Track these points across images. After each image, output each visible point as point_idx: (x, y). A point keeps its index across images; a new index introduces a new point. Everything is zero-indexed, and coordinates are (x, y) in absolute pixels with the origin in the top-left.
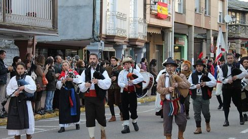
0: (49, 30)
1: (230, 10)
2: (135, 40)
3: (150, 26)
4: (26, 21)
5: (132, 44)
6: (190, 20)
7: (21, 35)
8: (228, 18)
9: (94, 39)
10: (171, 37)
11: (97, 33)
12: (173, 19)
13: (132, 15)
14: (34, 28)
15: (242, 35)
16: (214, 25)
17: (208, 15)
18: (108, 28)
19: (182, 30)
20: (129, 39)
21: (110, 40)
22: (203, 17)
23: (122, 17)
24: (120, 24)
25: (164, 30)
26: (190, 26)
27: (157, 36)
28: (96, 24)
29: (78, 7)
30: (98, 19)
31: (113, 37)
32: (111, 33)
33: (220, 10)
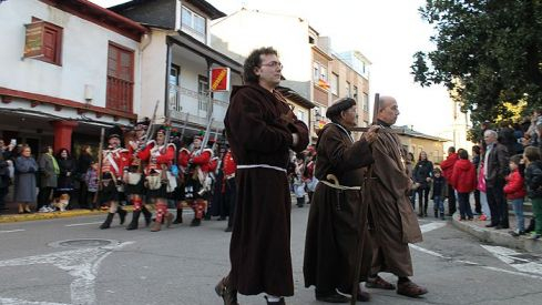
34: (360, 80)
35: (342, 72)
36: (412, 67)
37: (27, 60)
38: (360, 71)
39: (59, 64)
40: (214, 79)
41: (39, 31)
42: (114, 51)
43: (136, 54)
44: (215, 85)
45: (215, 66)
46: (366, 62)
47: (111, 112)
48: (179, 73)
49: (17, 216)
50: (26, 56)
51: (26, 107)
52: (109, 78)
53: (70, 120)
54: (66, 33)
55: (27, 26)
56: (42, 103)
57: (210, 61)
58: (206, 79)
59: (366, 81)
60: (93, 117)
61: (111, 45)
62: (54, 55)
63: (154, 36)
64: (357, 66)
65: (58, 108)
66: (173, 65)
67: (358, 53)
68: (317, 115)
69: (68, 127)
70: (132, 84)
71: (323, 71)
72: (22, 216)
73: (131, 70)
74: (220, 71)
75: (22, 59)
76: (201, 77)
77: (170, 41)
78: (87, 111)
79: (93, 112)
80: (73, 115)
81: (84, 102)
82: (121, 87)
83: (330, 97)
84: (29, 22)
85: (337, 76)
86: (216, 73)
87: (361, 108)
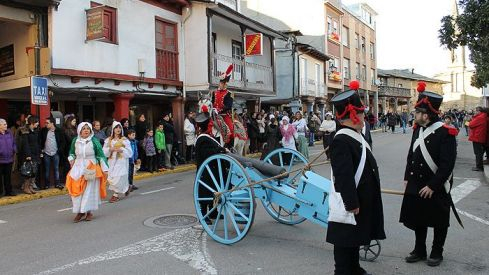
1: (379, 76)
2: (321, 98)
3: (329, 89)
5: (318, 100)
7: (251, 97)
8: (378, 82)
9: (294, 99)
11: (296, 94)
12: (343, 83)
15: (387, 94)
16: (369, 87)
17: (365, 80)
18: (303, 92)
20: (317, 98)
21: (305, 99)
23: (312, 82)
24: (312, 88)
28: (296, 87)
29: (282, 77)
30: (296, 84)
31: (307, 97)
32: (304, 94)
33: (372, 75)
34: (368, 30)
35: (352, 24)
36: (441, 31)
37: (89, 42)
38: (367, 22)
39: (116, 43)
40: (248, 44)
41: (99, 15)
42: (160, 25)
43: (179, 25)
44: (250, 50)
45: (248, 32)
46: (372, 13)
47: (160, 81)
48: (215, 40)
50: (88, 39)
51: (91, 84)
52: (157, 50)
53: (128, 92)
54: (120, 13)
55: (87, 11)
56: (104, 80)
57: (243, 27)
58: (241, 44)
59: (373, 32)
60: (146, 88)
61: (157, 19)
62: (111, 36)
63: (194, 9)
64: (365, 17)
65: (117, 82)
67: (365, 5)
68: (332, 66)
69: (126, 98)
70: (176, 54)
71: (335, 25)
73: (175, 41)
74: (254, 36)
75: (86, 42)
76: (234, 42)
77: (210, 13)
78: (141, 83)
79: (146, 83)
80: (129, 88)
81: (138, 75)
82: (168, 59)
83: (342, 48)
84: (89, 7)
85: (348, 28)
86: (250, 39)
87: (368, 57)
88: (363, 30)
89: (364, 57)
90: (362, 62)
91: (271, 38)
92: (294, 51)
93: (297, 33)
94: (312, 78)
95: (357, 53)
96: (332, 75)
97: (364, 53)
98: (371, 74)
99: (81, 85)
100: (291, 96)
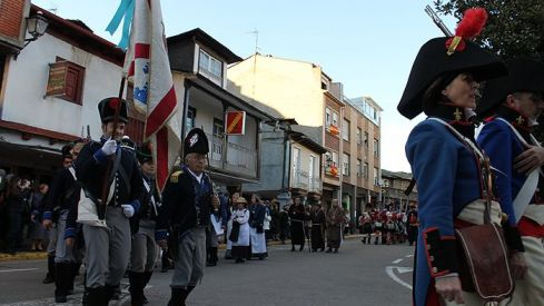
0: (254, 178)
1: (383, 177)
2: (314, 193)
3: (325, 184)
4: (237, 171)
5: (311, 196)
6: (353, 181)
7: (232, 181)
8: (381, 182)
9: (283, 191)
10: (340, 192)
11: (286, 186)
12: (341, 179)
13: (311, 175)
14: (243, 177)
15: (391, 196)
16: (371, 187)
17: (367, 179)
18: (294, 184)
19: (347, 187)
20: (310, 193)
21: (295, 192)
22: (363, 180)
23: (305, 175)
24: (303, 180)
25: (335, 188)
26: (353, 186)
27: (329, 192)
28: (286, 178)
29: (272, 166)
30: (287, 174)
31: (298, 189)
32: (296, 186)
34: (371, 126)
35: (354, 118)
37: (49, 98)
38: (371, 117)
39: (80, 103)
40: (229, 122)
41: (62, 70)
44: (231, 129)
45: (230, 110)
46: (377, 108)
48: (195, 116)
49: (29, 254)
50: (48, 94)
51: (45, 144)
54: (88, 74)
55: (51, 65)
57: (226, 104)
58: (222, 122)
59: (377, 128)
62: (74, 94)
64: (369, 112)
66: (190, 108)
67: (369, 99)
68: (329, 160)
71: (335, 117)
72: (34, 254)
74: (236, 114)
75: (44, 97)
76: (216, 120)
77: (188, 83)
83: (341, 142)
84: (53, 61)
85: (349, 122)
86: (232, 117)
87: (372, 154)
88: (367, 125)
89: (367, 155)
90: (364, 158)
91: (258, 120)
92: (286, 139)
93: (292, 122)
94: (305, 170)
95: (359, 149)
96: (329, 169)
97: (367, 151)
98: (374, 174)
99: (32, 143)
100: (279, 187)
